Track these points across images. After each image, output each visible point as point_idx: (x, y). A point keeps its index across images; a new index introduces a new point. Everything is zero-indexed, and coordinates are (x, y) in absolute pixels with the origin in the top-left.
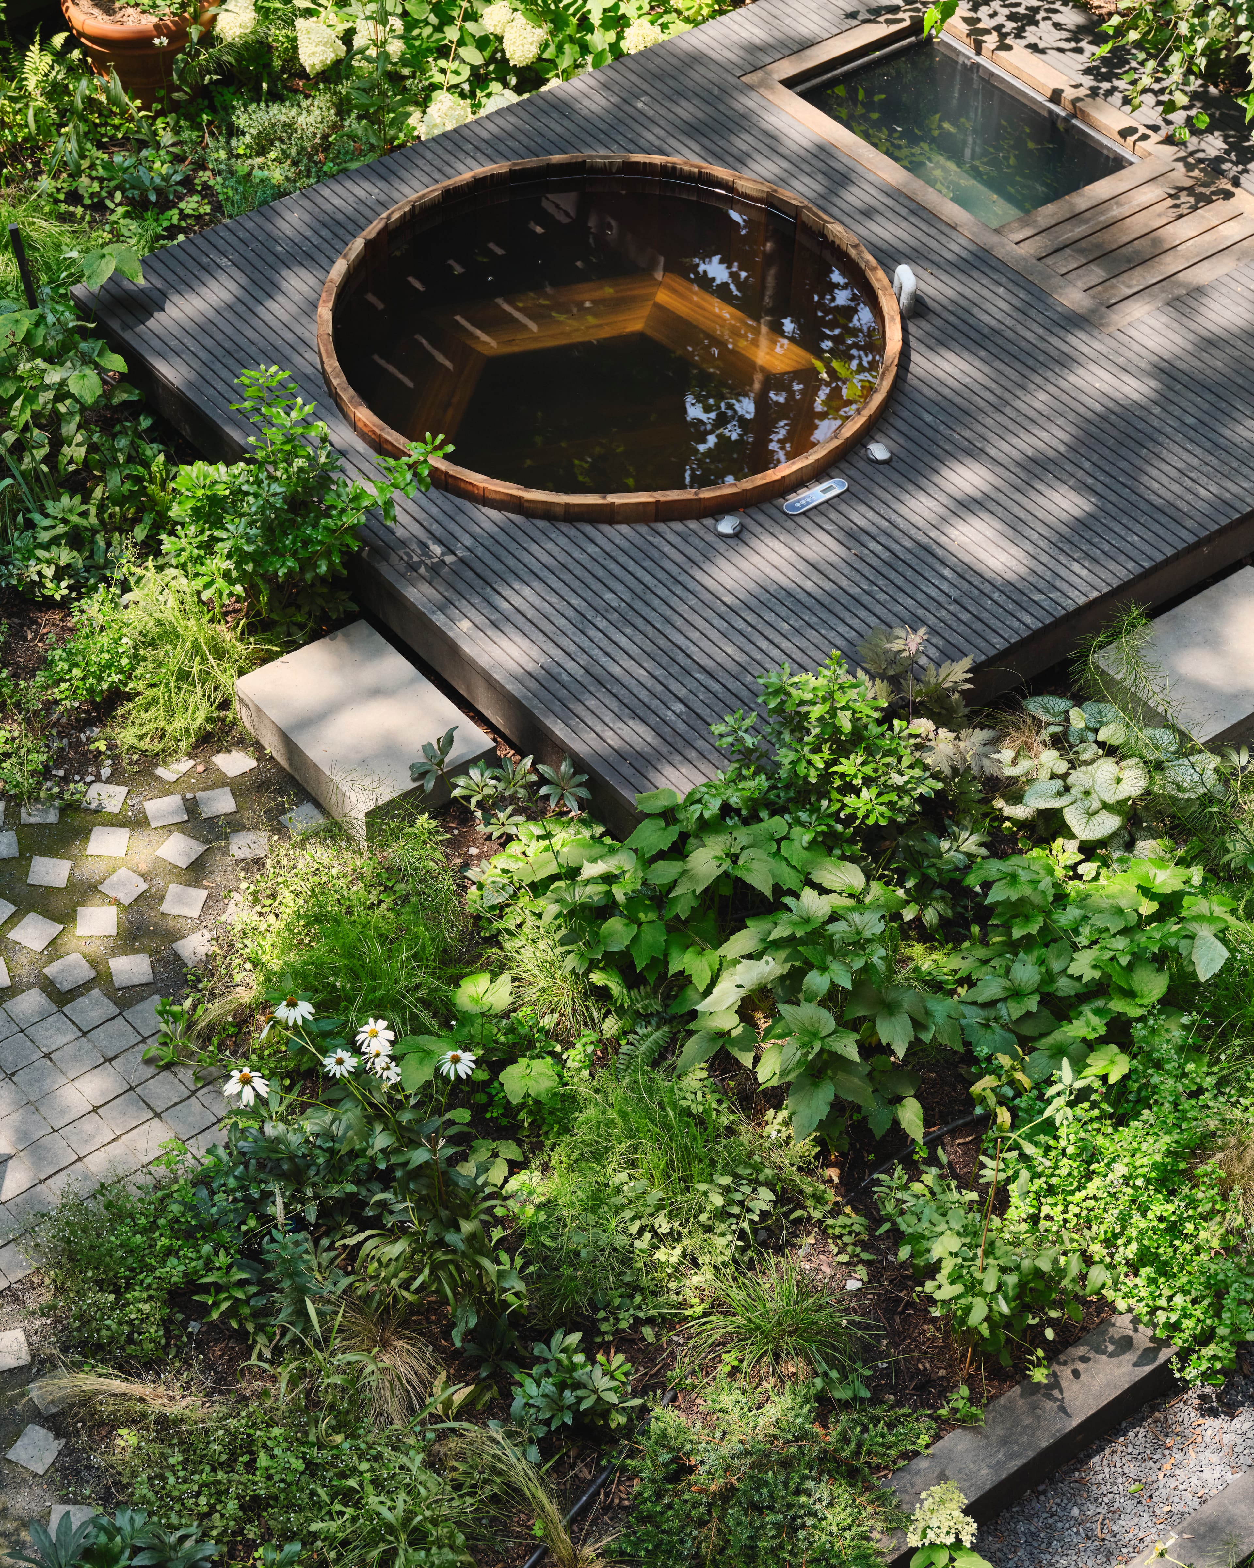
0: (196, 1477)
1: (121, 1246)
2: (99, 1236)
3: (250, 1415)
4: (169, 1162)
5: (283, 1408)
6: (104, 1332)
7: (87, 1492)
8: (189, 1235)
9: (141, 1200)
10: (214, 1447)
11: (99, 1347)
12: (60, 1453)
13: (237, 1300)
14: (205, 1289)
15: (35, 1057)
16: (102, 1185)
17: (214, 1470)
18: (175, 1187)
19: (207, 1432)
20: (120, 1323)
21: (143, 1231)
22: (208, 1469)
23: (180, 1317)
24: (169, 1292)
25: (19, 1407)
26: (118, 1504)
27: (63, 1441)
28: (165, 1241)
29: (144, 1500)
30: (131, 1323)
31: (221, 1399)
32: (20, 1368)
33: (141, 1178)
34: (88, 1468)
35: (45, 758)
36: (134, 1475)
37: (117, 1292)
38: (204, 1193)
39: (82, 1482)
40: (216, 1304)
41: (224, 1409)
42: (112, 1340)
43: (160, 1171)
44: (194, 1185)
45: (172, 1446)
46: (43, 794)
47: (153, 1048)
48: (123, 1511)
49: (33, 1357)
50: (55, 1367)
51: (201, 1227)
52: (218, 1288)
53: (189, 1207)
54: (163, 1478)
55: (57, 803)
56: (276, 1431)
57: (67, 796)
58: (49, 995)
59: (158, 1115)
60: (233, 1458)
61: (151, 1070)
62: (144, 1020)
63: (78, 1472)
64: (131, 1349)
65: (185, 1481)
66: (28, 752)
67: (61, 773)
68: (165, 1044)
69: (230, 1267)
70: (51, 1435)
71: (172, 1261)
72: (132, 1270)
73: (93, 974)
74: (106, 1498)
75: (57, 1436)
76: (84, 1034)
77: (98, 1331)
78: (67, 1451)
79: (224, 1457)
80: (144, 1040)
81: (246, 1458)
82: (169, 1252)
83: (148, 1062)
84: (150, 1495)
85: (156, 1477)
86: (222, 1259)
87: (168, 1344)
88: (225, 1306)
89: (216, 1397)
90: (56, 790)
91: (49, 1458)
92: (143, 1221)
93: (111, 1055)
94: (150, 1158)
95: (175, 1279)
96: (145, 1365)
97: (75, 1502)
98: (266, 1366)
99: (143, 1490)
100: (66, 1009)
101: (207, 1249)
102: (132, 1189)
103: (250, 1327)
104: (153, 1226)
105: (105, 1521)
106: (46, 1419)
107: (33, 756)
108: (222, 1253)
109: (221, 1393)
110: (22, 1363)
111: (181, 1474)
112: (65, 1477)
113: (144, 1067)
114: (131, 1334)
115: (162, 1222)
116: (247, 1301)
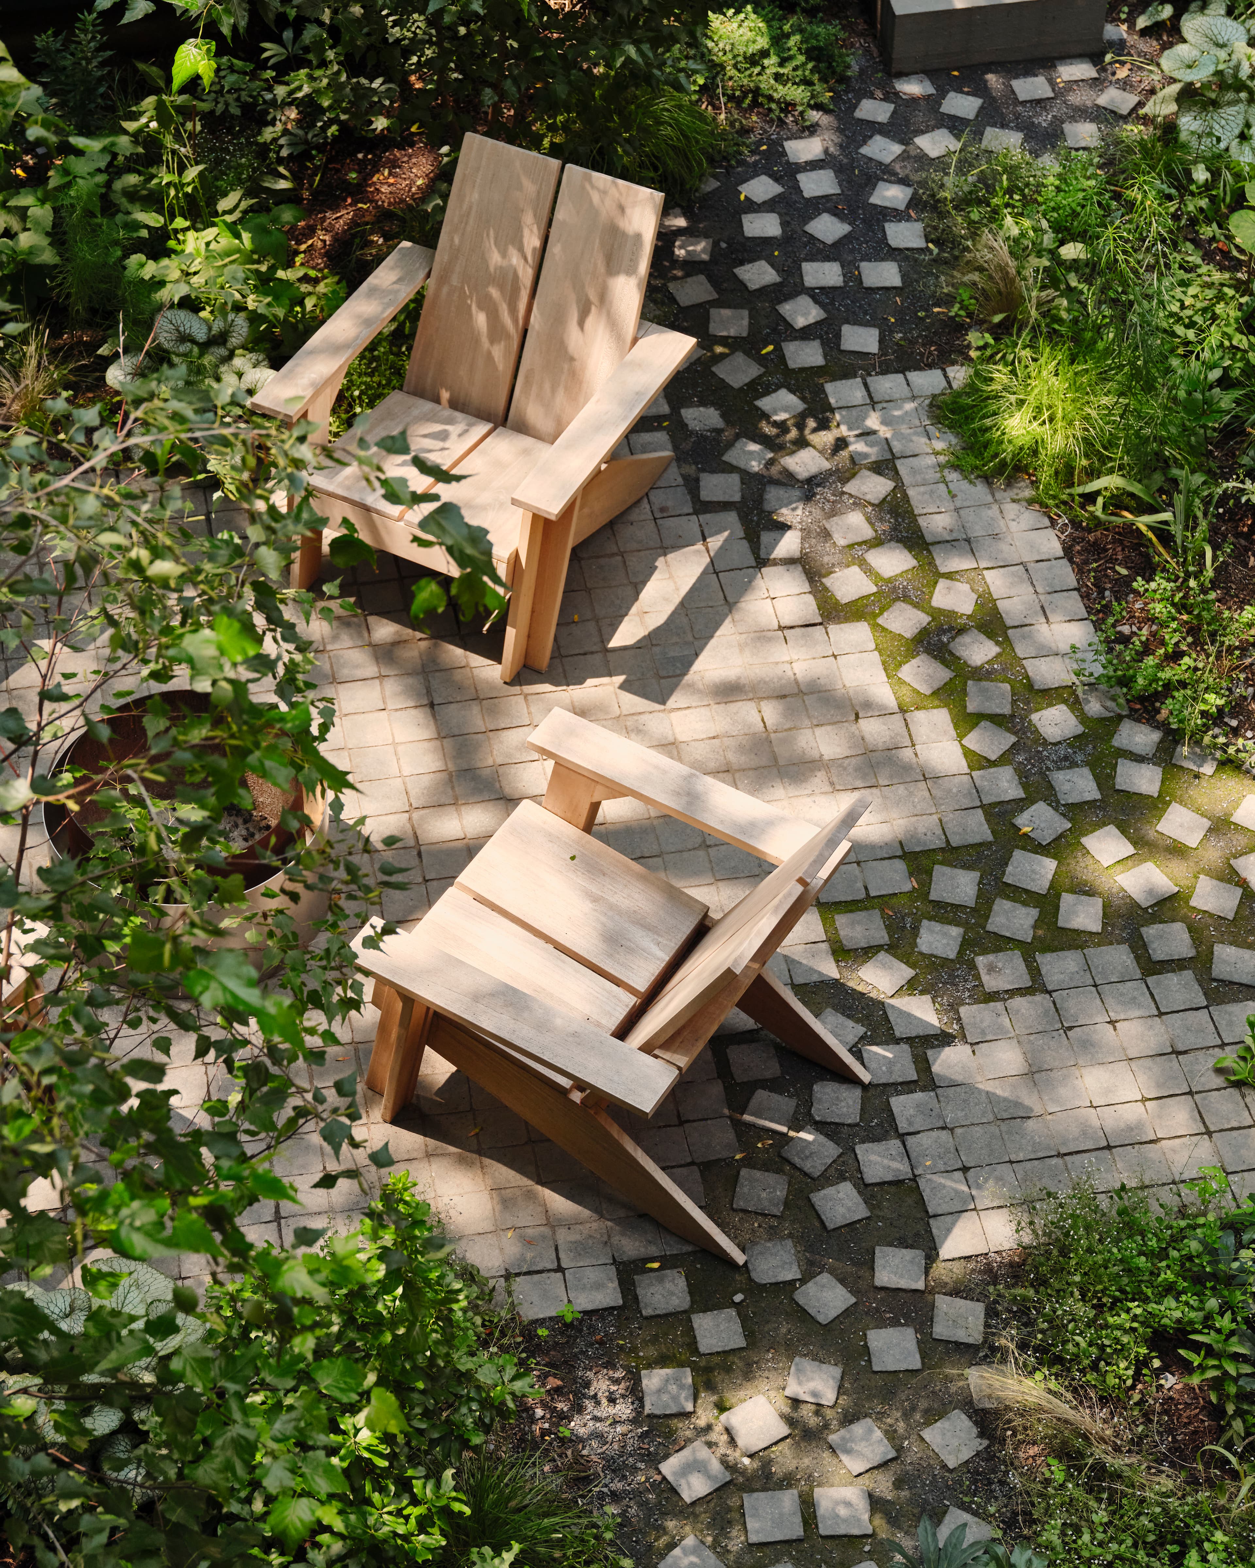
0: (1114, 1546)
1: (1121, 1261)
2: (1100, 1241)
3: (1197, 1503)
4: (1204, 1190)
5: (1235, 1512)
6: (1070, 1346)
7: (992, 1509)
8: (1198, 1280)
9: (1159, 1220)
10: (1144, 1520)
11: (1058, 1359)
12: (978, 1454)
13: (1226, 1373)
14: (1196, 1347)
15: (1099, 1019)
16: (1123, 1187)
17: (1135, 1545)
18: (1201, 1220)
19: (1142, 1501)
20: (1090, 1345)
21: (1150, 1255)
22: (1129, 1542)
23: (1157, 1363)
24: (1155, 1332)
25: (953, 1389)
26: (1020, 1536)
27: (986, 1443)
28: (1170, 1276)
29: (1049, 1546)
30: (1102, 1348)
31: (1170, 1471)
32: (968, 1346)
33: (1167, 1196)
34: (1002, 1483)
35: (1221, 702)
36: (1049, 1513)
37: (1099, 1308)
38: (1231, 1240)
39: (990, 1496)
40: (1202, 1368)
41: (1170, 1484)
42: (1076, 1358)
43: (1189, 1195)
44: (1223, 1228)
45: (1099, 1500)
46: (1207, 740)
47: (1229, 1058)
48: (1024, 1548)
49: (985, 1341)
50: (1004, 1361)
51: (1214, 1276)
52: (1210, 1352)
53: (1211, 1250)
54: (1078, 1531)
55: (1218, 754)
56: (1219, 1536)
57: (1231, 750)
58: (1137, 958)
59: (1209, 1133)
60: (1161, 1542)
61: (1219, 1081)
62: (1230, 1023)
63: (990, 1483)
64: (1091, 1377)
65: (1100, 1544)
66: (1206, 690)
67: (1234, 723)
68: (1244, 1059)
69: (1232, 1333)
70: (975, 1431)
71: (1170, 1302)
72: (1122, 1291)
73: (1192, 953)
74: (1009, 1524)
75: (981, 1435)
76: (1161, 1014)
77: (1064, 1343)
78: (986, 1455)
79: (1151, 1538)
80: (1223, 1045)
81: (1174, 1549)
82: (1170, 1289)
83: (1219, 1071)
84: (1057, 1541)
85: (1071, 1525)
86: (1225, 1322)
87: (1133, 1387)
88: (1211, 1374)
89: (1165, 1467)
90: (1222, 740)
91: (966, 1454)
92: (1153, 1243)
93: (1181, 1048)
94: (1186, 1176)
95: (1165, 1321)
96: (1101, 1398)
97: (975, 1514)
98: (1233, 1460)
99: (1051, 1535)
100: (1151, 980)
101: (1213, 1303)
102: (1154, 1206)
103: (1230, 1409)
104: (1163, 1254)
105: (1000, 1550)
106: (976, 1411)
107: (1211, 697)
108: (1228, 1315)
109: (1172, 1465)
110: (970, 1340)
111: (1100, 1536)
112: (975, 1482)
113: (1213, 1075)
114: (1099, 1359)
115: (1174, 1254)
116: (1235, 1380)
